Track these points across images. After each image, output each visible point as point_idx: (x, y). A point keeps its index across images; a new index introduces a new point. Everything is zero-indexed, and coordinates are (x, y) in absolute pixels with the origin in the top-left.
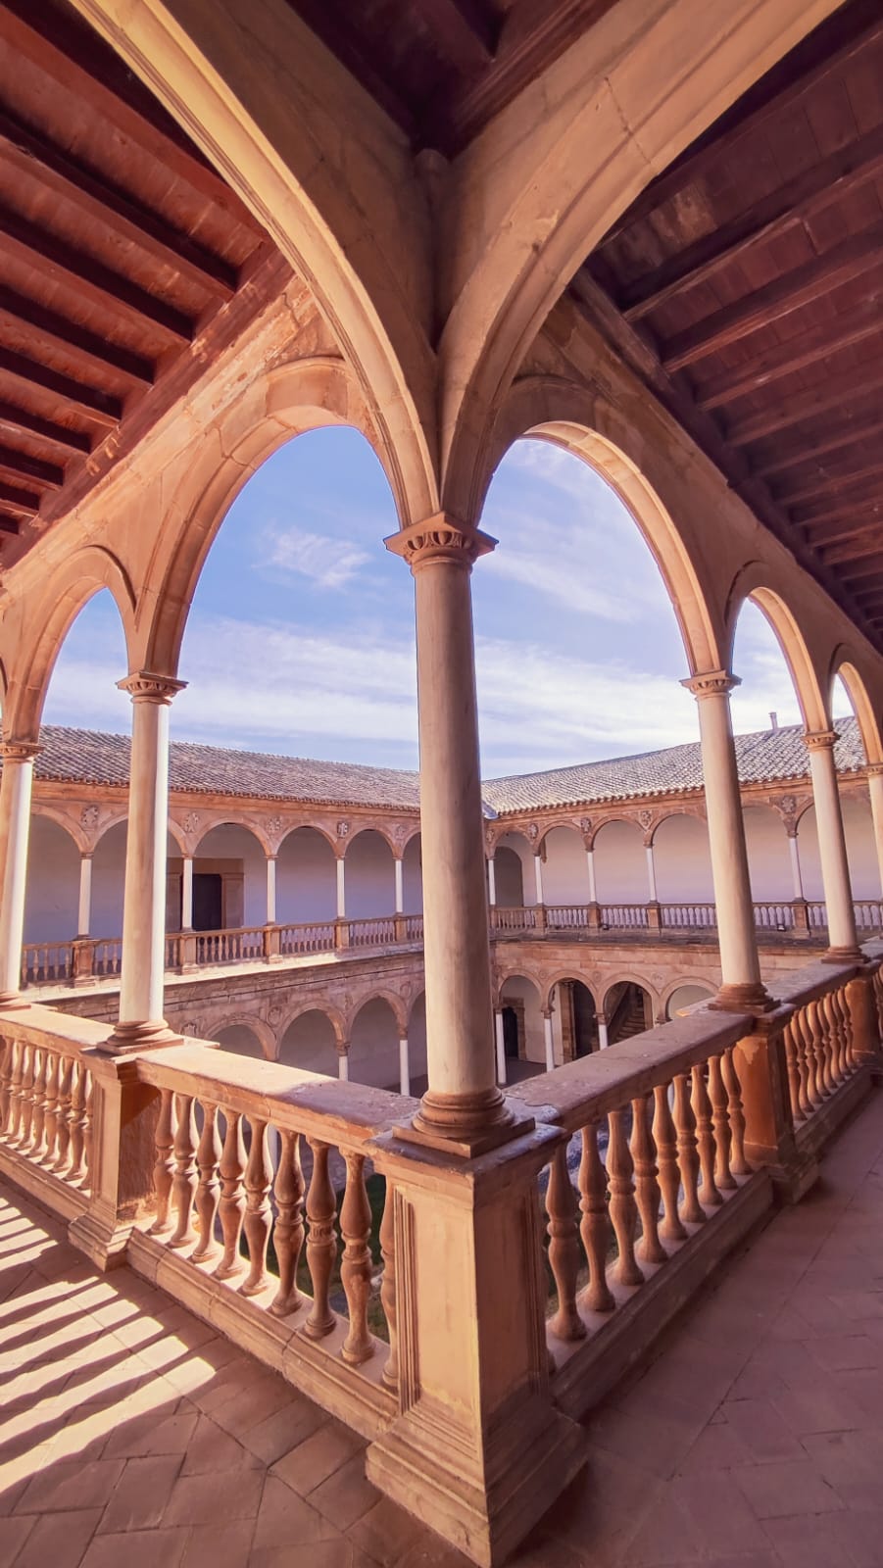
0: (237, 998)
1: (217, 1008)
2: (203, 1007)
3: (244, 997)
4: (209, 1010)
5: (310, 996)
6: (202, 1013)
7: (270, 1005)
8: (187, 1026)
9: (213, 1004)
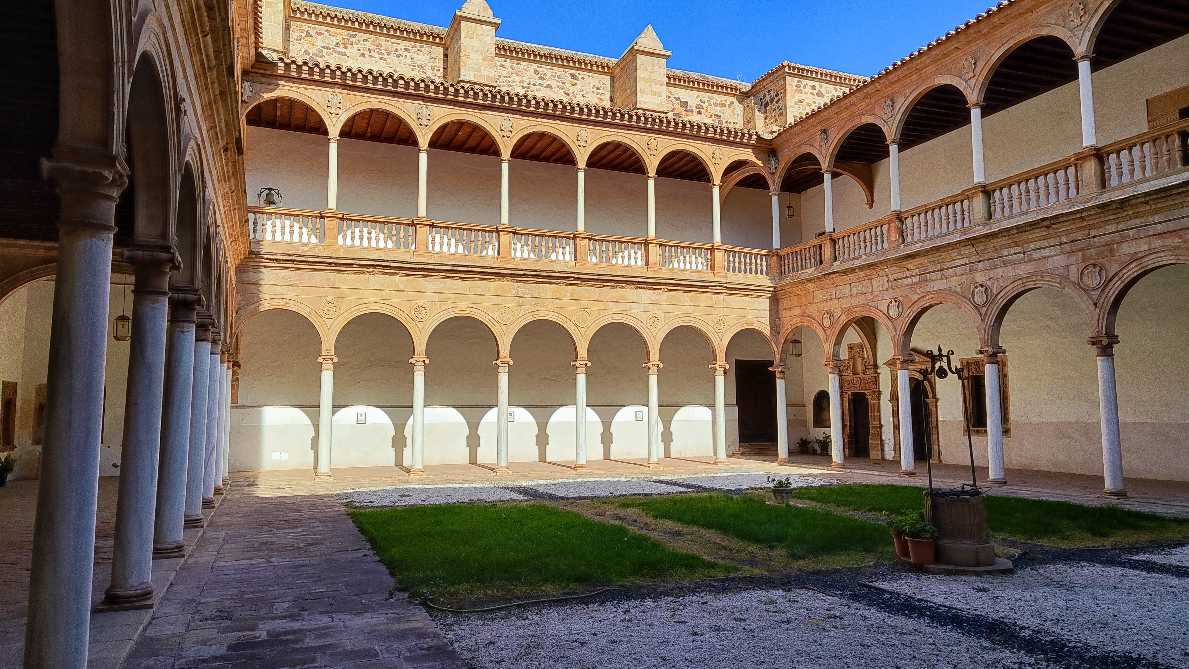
0: (1035, 255)
1: (1010, 268)
2: (995, 267)
3: (1045, 253)
4: (1000, 271)
5: (1157, 243)
6: (992, 274)
7: (1084, 261)
8: (976, 287)
9: (1005, 264)
